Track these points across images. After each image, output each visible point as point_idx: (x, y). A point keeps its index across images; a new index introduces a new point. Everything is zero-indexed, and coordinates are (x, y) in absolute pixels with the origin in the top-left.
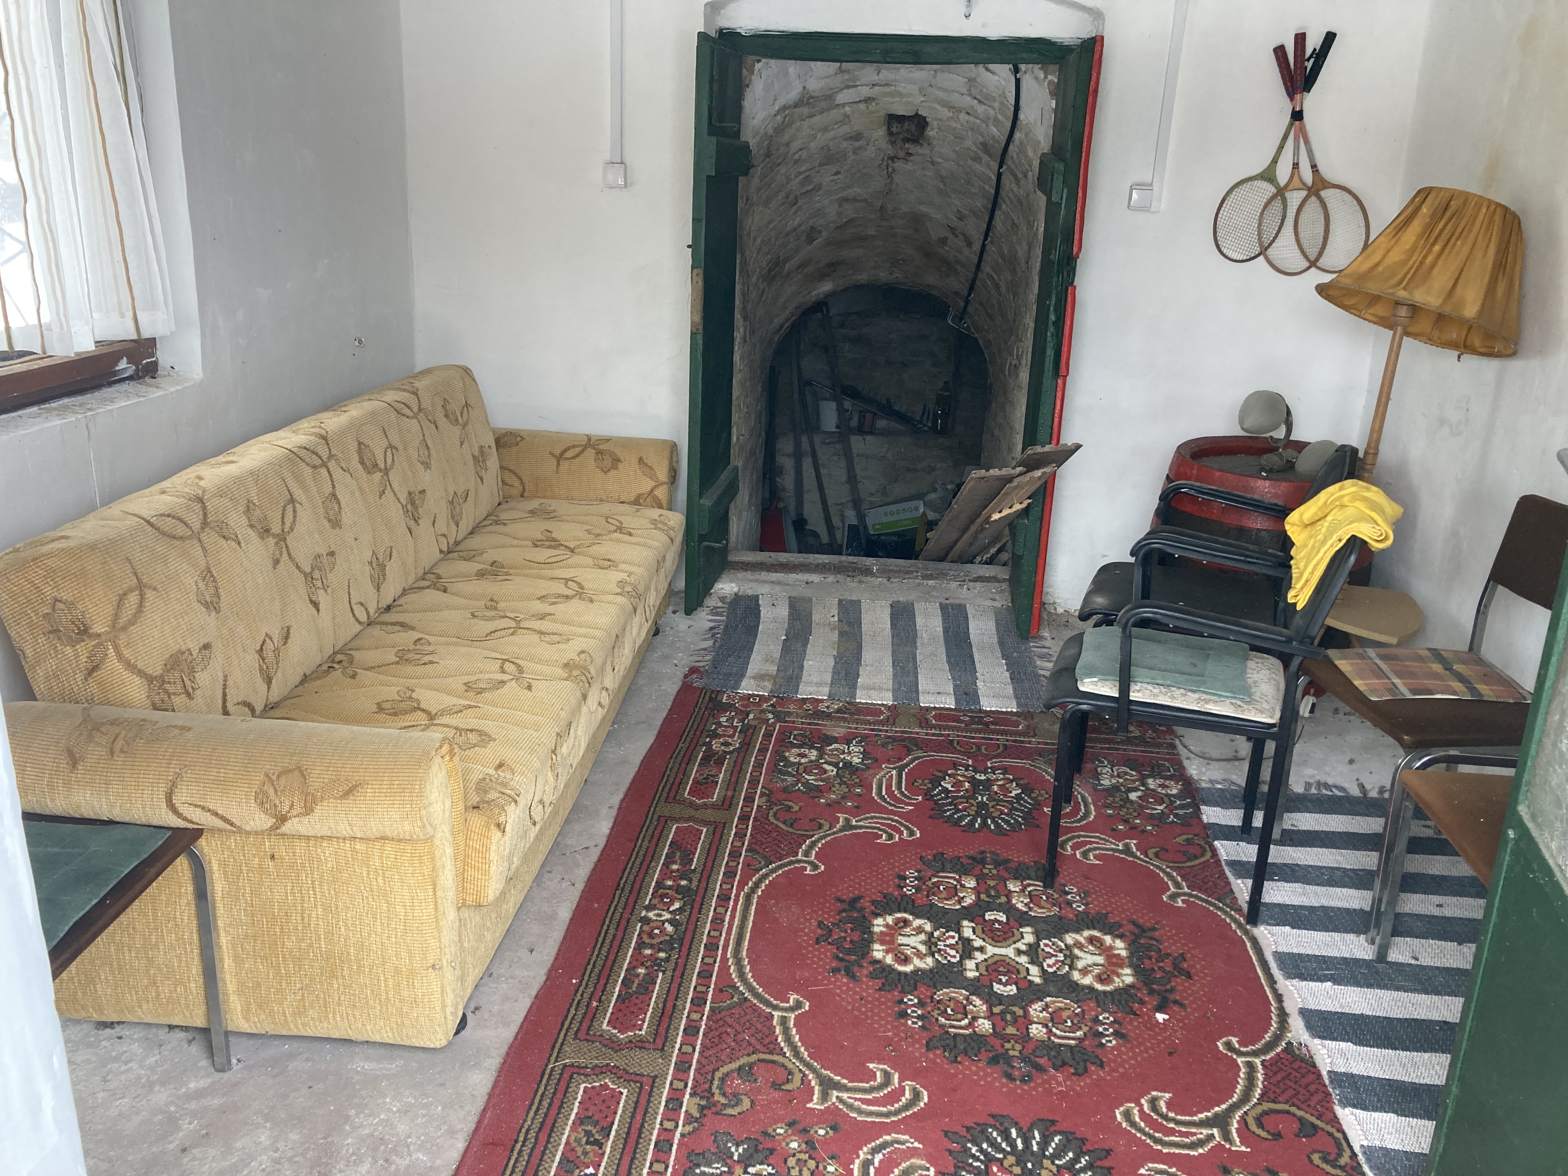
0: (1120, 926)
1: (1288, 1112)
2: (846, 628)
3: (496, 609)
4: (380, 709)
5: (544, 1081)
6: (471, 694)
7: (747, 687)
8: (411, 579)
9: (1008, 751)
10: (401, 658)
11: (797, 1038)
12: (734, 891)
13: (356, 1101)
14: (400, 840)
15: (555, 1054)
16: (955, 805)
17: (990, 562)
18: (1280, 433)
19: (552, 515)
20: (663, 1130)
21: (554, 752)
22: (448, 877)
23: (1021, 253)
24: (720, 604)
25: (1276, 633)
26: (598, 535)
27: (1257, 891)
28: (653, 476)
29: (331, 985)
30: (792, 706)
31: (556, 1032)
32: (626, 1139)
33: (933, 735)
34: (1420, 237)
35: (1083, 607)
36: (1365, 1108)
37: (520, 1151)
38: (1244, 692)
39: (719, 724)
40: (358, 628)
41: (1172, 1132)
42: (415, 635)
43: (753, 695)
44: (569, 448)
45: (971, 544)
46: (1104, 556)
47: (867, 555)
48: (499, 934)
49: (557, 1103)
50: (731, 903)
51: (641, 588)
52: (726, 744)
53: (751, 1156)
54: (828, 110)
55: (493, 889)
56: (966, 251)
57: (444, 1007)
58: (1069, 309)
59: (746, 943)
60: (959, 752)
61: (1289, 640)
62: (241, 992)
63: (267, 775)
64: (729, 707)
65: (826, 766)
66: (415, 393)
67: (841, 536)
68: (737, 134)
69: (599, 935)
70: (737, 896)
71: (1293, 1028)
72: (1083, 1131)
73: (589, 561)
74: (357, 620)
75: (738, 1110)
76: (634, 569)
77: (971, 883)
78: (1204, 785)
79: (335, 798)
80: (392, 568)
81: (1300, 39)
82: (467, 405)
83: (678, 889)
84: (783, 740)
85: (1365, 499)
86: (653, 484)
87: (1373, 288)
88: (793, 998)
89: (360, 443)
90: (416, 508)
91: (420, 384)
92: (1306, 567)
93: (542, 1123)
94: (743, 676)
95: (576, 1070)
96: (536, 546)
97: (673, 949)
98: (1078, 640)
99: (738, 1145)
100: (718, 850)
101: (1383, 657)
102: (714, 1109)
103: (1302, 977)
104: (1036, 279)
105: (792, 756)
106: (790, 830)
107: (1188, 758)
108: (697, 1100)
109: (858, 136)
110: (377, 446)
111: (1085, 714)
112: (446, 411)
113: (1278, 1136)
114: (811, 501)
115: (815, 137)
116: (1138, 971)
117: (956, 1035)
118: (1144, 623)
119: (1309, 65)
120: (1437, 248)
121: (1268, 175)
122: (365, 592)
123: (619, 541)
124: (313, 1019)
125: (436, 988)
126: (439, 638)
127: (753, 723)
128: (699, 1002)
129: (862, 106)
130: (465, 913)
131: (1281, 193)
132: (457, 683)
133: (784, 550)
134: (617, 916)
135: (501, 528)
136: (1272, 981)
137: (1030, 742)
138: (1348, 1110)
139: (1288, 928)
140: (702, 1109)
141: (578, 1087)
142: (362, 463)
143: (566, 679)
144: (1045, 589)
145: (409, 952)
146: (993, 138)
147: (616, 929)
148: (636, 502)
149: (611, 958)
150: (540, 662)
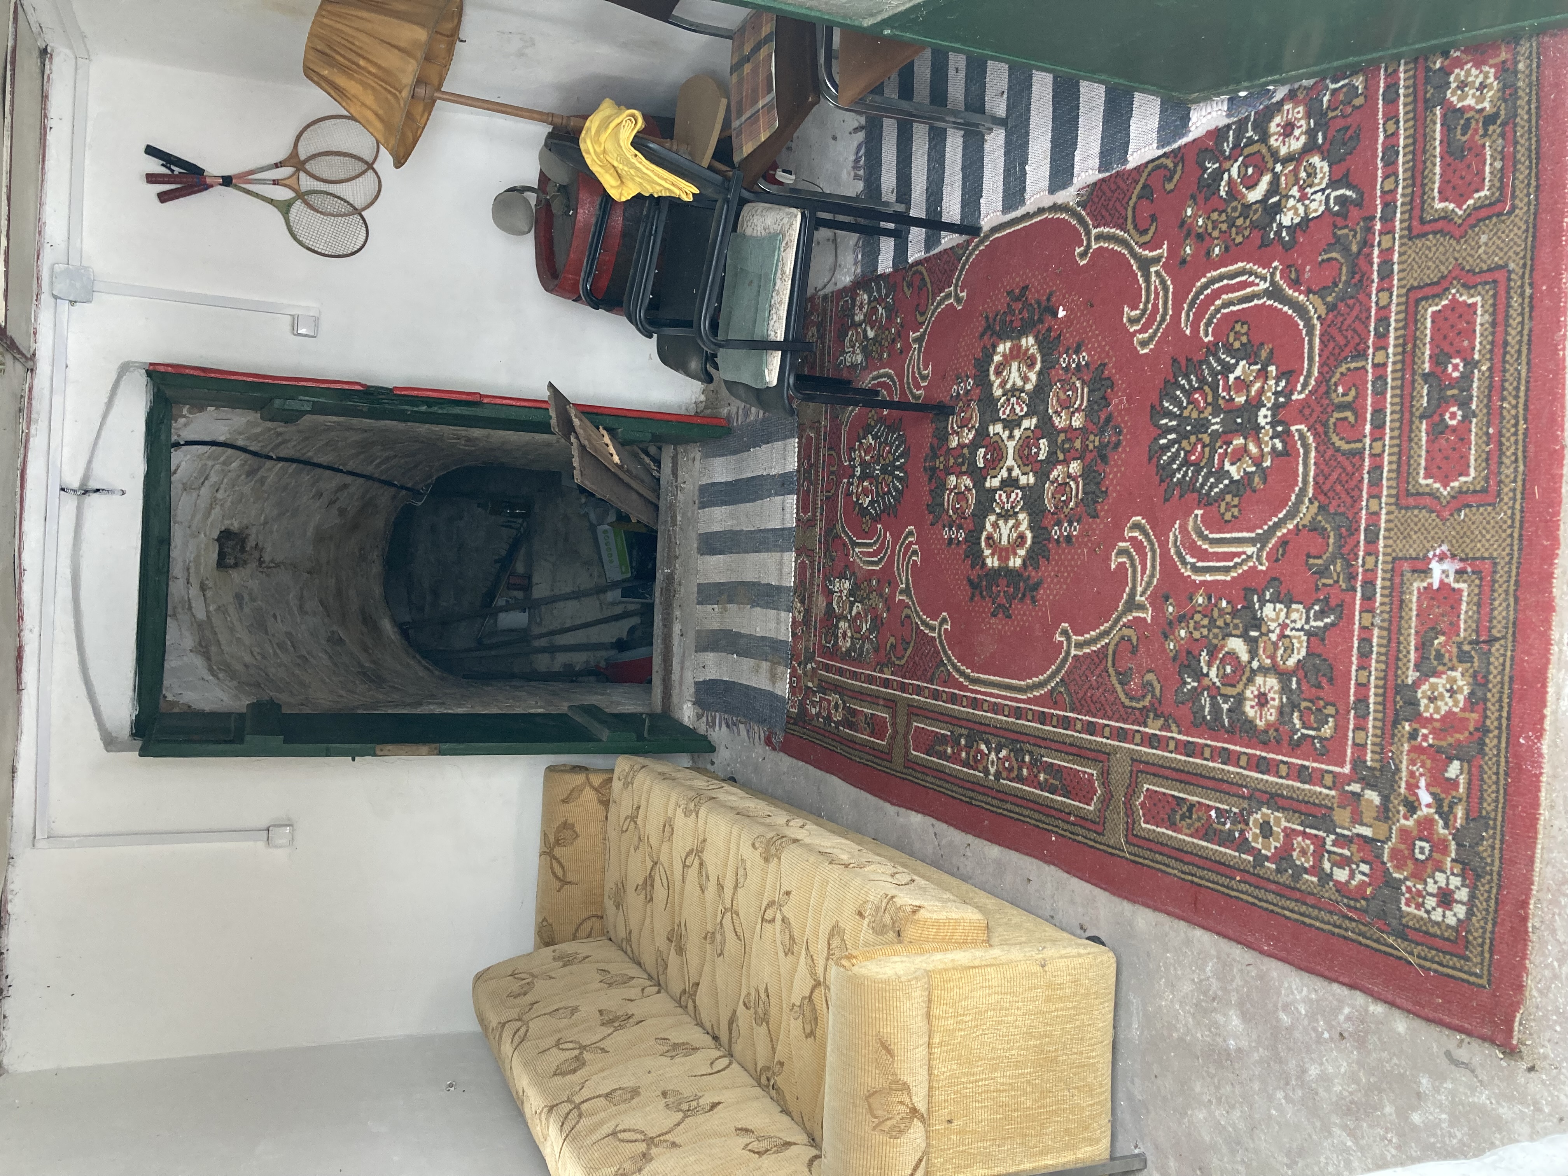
0: (985, 347)
1: (1134, 208)
2: (725, 597)
3: (713, 933)
4: (811, 1034)
5: (1141, 860)
6: (795, 948)
7: (783, 689)
8: (687, 1019)
9: (834, 447)
10: (763, 1020)
11: (1092, 633)
12: (968, 694)
13: (1165, 1033)
14: (930, 1001)
15: (1117, 852)
16: (884, 494)
17: (658, 462)
18: (532, 198)
19: (620, 886)
20: (1176, 750)
21: (847, 866)
22: (961, 957)
23: (358, 437)
24: (704, 719)
25: (722, 211)
26: (640, 838)
27: (951, 228)
28: (579, 790)
29: (1063, 1062)
30: (800, 647)
31: (1098, 852)
32: (1186, 783)
33: (821, 514)
34: (351, 77)
35: (699, 380)
36: (1127, 144)
37: (1201, 878)
38: (774, 239)
39: (818, 714)
40: (735, 1065)
41: (1155, 306)
42: (741, 1008)
43: (790, 683)
44: (554, 873)
45: (642, 481)
46: (650, 358)
47: (654, 578)
48: (1015, 911)
49: (1159, 848)
50: (979, 696)
51: (692, 794)
52: (836, 707)
53: (1193, 670)
54: (212, 627)
55: (971, 915)
56: (352, 489)
57: (1079, 955)
58: (415, 393)
59: (1013, 681)
60: (837, 490)
61: (727, 201)
62: (1072, 1147)
63: (874, 1129)
64: (802, 706)
65: (853, 613)
66: (503, 1025)
67: (633, 604)
68: (241, 716)
69: (1012, 818)
70: (972, 691)
71: (1066, 201)
72: (1158, 382)
73: (665, 848)
74: (728, 1066)
75: (1155, 683)
76: (673, 802)
77: (953, 479)
78: (859, 270)
79: (893, 1062)
80: (676, 1037)
81: (152, 178)
82: (513, 975)
83: (969, 747)
84: (831, 653)
85: (598, 132)
86: (588, 789)
87: (398, 119)
88: (1058, 638)
89: (555, 1075)
90: (618, 1018)
91: (493, 1020)
92: (660, 185)
93: (1176, 860)
94: (772, 694)
95: (1130, 832)
96: (651, 899)
97: (1021, 749)
98: (731, 386)
99: (1185, 683)
100: (932, 711)
101: (740, 114)
102: (1156, 705)
103: (1023, 189)
104: (382, 422)
105: (845, 644)
106: (912, 644)
107: (836, 284)
108: (1149, 721)
109: (239, 597)
110: (557, 1057)
111: (798, 378)
112: (519, 995)
113: (1153, 218)
114: (599, 635)
115: (239, 640)
116: (1023, 333)
117: (1084, 492)
118: (714, 326)
119: (177, 170)
120: (362, 62)
121: (284, 208)
122: (700, 1061)
123: (645, 818)
124: (1095, 1078)
125: (1062, 963)
126: (744, 986)
127: (816, 682)
128: (1066, 723)
129: (209, 594)
130: (995, 940)
131: (301, 196)
132: (785, 963)
133: (650, 660)
134: (994, 802)
135: (634, 936)
136: (1027, 216)
137: (826, 427)
138: (1130, 158)
139: (982, 201)
140: (1157, 716)
141: (1144, 830)
142: (574, 1071)
143: (779, 859)
144: (683, 412)
145: (1030, 989)
146: (242, 465)
147: (1007, 802)
148: (606, 804)
149: (1031, 805)
150: (763, 886)
